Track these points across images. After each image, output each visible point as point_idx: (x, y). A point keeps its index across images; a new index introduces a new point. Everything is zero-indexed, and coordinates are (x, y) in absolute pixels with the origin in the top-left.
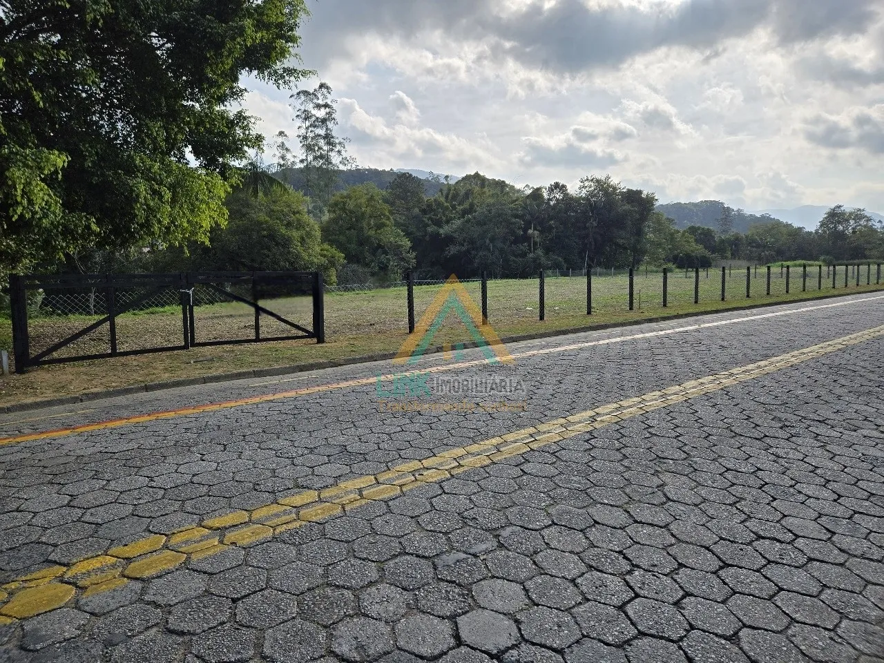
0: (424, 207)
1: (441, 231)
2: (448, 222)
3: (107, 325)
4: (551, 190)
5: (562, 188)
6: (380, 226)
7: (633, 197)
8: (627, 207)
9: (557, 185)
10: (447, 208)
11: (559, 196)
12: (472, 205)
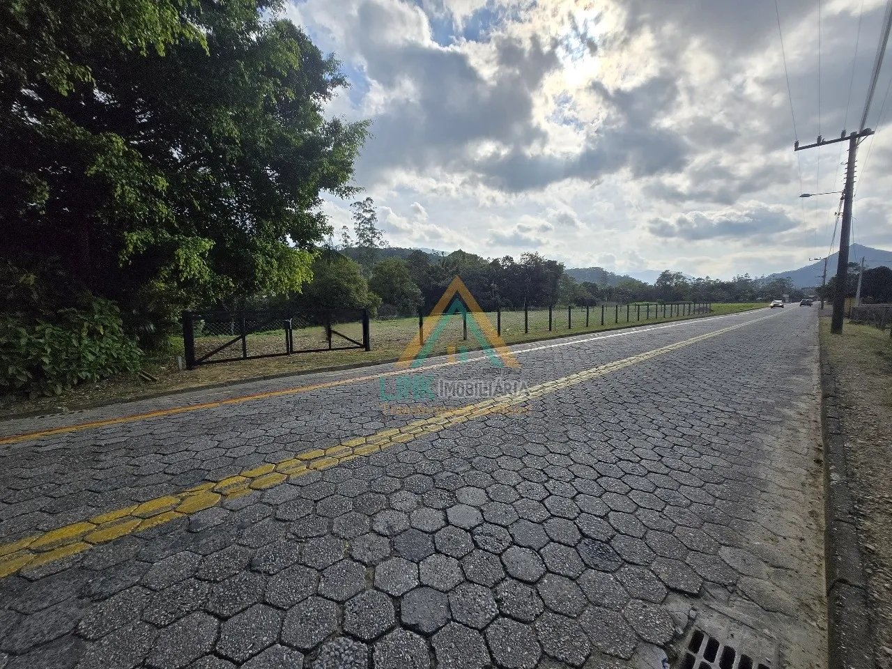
2: (444, 279)
3: (240, 341)
4: (504, 260)
5: (510, 259)
6: (403, 282)
7: (551, 264)
8: (548, 270)
10: (443, 271)
11: (509, 264)
12: (458, 269)
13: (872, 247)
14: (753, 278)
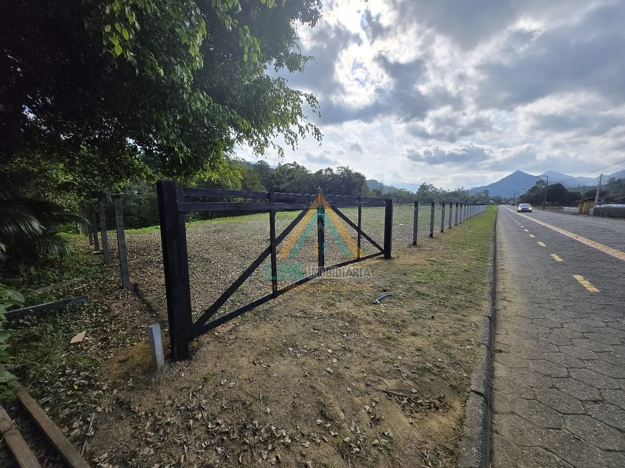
0: (270, 176)
1: (280, 187)
2: (282, 183)
4: (326, 170)
5: (331, 170)
6: (253, 184)
7: (358, 175)
8: (357, 179)
9: (329, 169)
10: (282, 177)
11: (329, 173)
12: (293, 176)
13: (527, 173)
14: (466, 189)
